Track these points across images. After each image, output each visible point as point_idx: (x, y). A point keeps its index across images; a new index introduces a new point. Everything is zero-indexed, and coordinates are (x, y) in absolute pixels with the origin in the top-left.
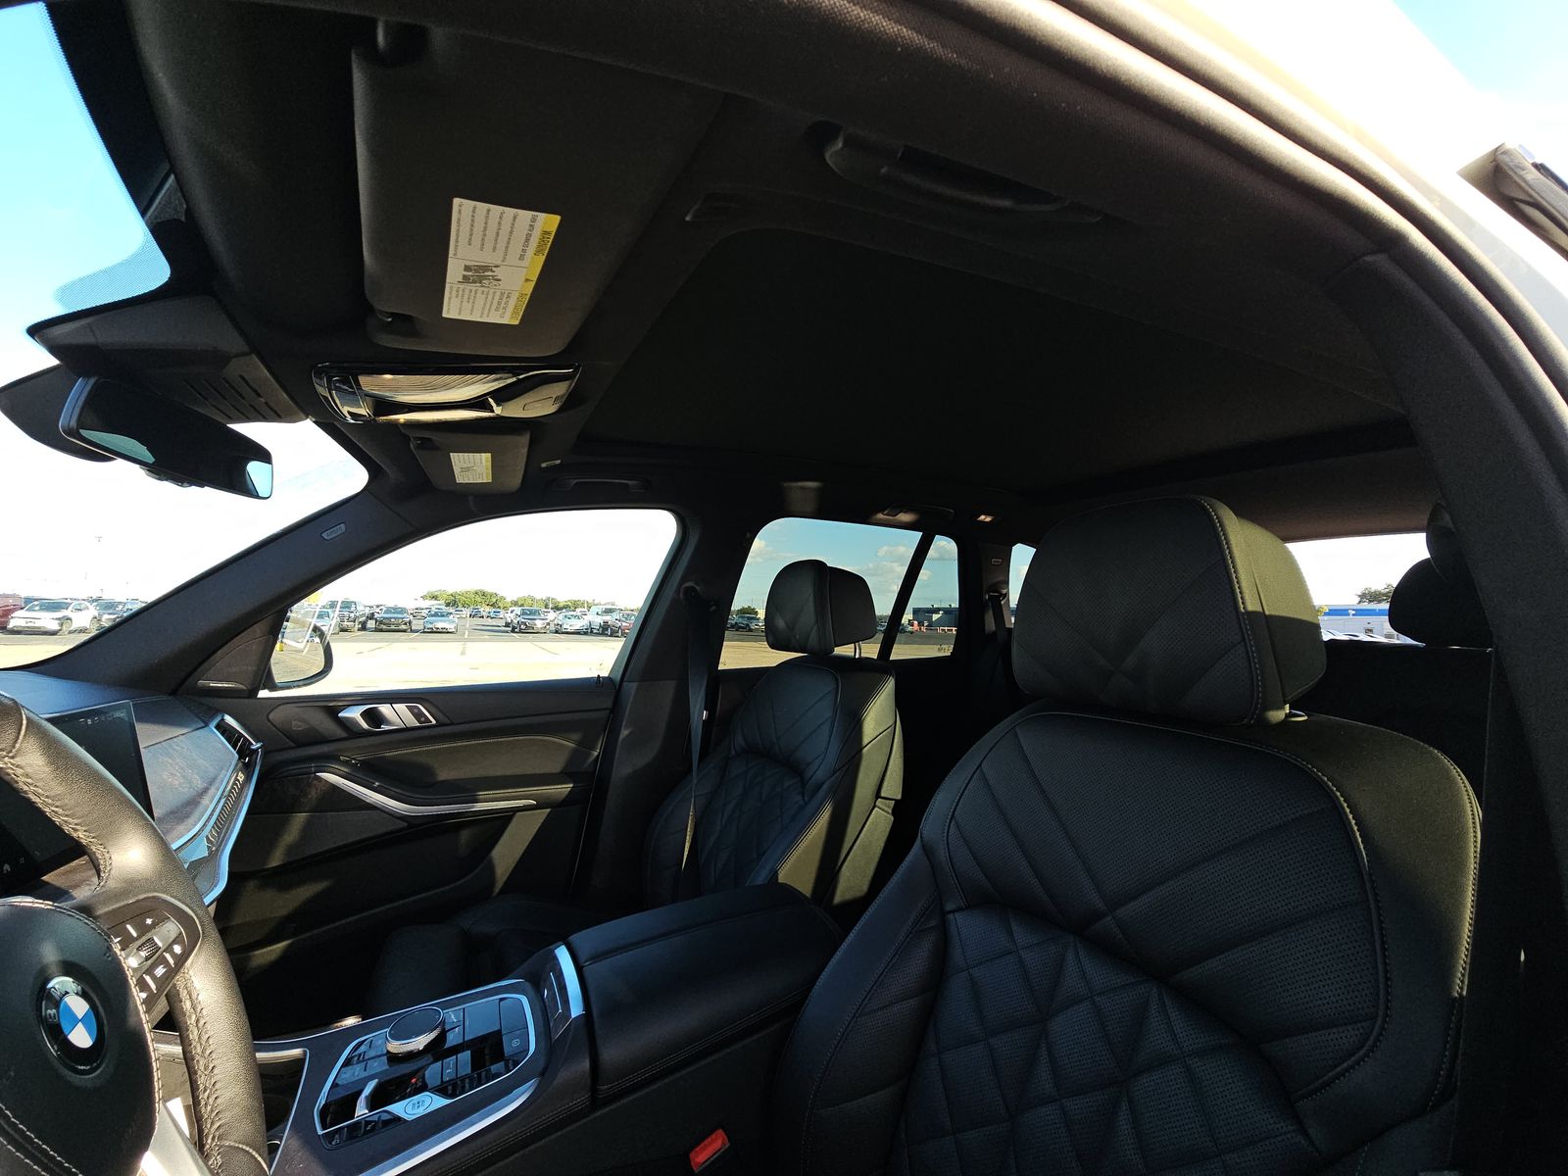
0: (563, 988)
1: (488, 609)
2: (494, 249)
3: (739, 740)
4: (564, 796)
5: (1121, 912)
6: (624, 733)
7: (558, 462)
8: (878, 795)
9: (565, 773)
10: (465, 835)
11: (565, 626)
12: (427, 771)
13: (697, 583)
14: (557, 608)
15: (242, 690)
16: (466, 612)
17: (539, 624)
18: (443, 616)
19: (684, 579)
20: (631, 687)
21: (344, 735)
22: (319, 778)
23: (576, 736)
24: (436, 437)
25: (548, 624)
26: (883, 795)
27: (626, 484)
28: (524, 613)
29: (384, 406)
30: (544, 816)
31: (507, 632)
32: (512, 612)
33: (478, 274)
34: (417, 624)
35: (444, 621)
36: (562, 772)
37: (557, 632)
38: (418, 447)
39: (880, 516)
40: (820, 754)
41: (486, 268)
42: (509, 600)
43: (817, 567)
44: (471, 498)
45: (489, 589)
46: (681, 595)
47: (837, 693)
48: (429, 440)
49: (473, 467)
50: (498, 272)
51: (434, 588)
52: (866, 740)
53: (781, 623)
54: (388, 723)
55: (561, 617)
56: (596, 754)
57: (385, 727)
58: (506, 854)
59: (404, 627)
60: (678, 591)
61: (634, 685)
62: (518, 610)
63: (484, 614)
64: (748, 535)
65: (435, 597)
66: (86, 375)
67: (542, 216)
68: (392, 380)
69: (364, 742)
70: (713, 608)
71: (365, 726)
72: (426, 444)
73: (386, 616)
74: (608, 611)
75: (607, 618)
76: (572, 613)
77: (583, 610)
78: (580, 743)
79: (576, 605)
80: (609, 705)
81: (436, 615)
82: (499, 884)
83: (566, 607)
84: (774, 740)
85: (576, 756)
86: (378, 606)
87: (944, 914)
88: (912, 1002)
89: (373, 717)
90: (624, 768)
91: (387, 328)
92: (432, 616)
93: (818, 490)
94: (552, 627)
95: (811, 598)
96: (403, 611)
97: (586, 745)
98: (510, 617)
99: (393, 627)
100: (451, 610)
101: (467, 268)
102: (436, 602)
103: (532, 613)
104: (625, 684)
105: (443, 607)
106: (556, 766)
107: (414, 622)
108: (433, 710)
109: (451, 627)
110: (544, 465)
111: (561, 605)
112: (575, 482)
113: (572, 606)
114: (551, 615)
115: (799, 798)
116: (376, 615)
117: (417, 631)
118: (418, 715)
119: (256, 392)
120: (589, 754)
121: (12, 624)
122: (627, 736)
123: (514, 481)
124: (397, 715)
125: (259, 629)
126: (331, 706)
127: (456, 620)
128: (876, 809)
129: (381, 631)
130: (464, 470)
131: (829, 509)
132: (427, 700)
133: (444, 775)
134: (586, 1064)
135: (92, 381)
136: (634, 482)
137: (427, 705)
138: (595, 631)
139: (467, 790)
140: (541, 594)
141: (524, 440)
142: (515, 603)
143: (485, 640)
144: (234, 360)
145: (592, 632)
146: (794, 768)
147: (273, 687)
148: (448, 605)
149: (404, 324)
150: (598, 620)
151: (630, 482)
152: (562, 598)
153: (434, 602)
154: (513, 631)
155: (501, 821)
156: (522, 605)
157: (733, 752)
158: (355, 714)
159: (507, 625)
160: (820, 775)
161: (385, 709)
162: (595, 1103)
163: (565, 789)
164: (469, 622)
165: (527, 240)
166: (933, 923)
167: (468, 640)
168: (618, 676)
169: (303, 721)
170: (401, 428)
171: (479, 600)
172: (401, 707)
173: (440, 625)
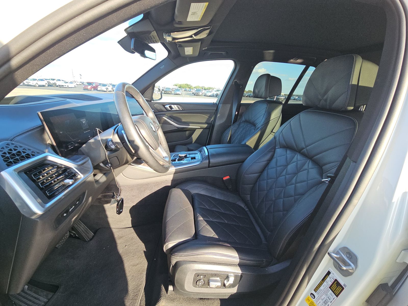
0: (205, 152)
1: (188, 89)
2: (197, 9)
3: (243, 119)
4: (205, 127)
5: (308, 148)
6: (218, 115)
7: (207, 48)
8: (272, 132)
9: (207, 123)
10: (187, 132)
11: (207, 94)
12: (181, 119)
13: (238, 80)
14: (205, 89)
15: (149, 100)
16: (183, 90)
17: (201, 93)
18: (178, 90)
19: (234, 80)
20: (220, 106)
21: (166, 111)
22: (163, 118)
23: (208, 115)
24: (182, 44)
25: (203, 93)
26: (273, 131)
27: (222, 53)
28: (197, 90)
29: (174, 39)
30: (201, 131)
31: (193, 95)
32: (194, 90)
33: (194, 14)
34: (173, 92)
35: (179, 92)
36: (205, 122)
37: (205, 96)
38: (179, 47)
39: (292, 60)
40: (260, 122)
41: (195, 12)
42: (193, 87)
43: (268, 76)
44: (188, 58)
45: (188, 84)
46: (234, 83)
47: (267, 108)
48: (181, 45)
49: (189, 51)
50: (197, 13)
51: (176, 83)
52: (271, 119)
53: (257, 91)
54: (173, 109)
55: (206, 92)
56: (212, 119)
57: (173, 110)
58: (195, 136)
59: (170, 93)
60: (233, 82)
61: (221, 105)
62: (195, 89)
63: (188, 90)
64: (252, 67)
65: (176, 85)
66: (133, 38)
67: (205, 3)
68: (176, 33)
69: (170, 112)
70: (241, 87)
71: (170, 109)
72: (180, 46)
73: (166, 90)
74: (218, 91)
75: (218, 92)
76: (209, 91)
77: (211, 90)
78: (209, 117)
79: (210, 88)
80: (216, 109)
81: (177, 90)
82: (193, 142)
83: (207, 89)
84: (251, 119)
85: (208, 119)
86: (164, 87)
87: (275, 149)
88: (266, 162)
89: (170, 107)
90: (218, 123)
91: (177, 24)
92: (176, 90)
93: (274, 53)
94: (204, 94)
95: (265, 84)
96: (170, 89)
97: (210, 117)
98: (194, 91)
99: (168, 93)
100: (180, 89)
101: (192, 13)
102: (177, 87)
103: (199, 90)
104: (219, 104)
105: (178, 88)
106: (204, 121)
107: (172, 92)
108: (181, 107)
109: (180, 93)
110: (203, 49)
111: (206, 88)
112: (210, 53)
113: (209, 89)
114: (204, 91)
115: (254, 130)
116: (164, 90)
117: (173, 94)
118: (179, 108)
119: (154, 38)
120: (211, 119)
121: (99, 89)
122: (219, 116)
123: (197, 54)
124: (175, 107)
125: (151, 88)
126: (164, 105)
127: (181, 91)
128: (271, 134)
129: (165, 93)
130: (187, 51)
131: (276, 59)
132: (180, 105)
133: (183, 120)
134: (208, 161)
135: (134, 39)
136: (224, 53)
137: (180, 106)
138: (214, 96)
139: (187, 123)
140: (201, 86)
141: (200, 43)
142: (195, 88)
143: (188, 97)
144: (152, 32)
145: (213, 96)
146: (254, 125)
147: (153, 101)
148: (179, 87)
149: (180, 23)
150: (215, 93)
151: (223, 53)
152: (206, 87)
153: (176, 87)
154: (194, 95)
155: (193, 130)
156: (196, 88)
157: (242, 122)
158: (167, 106)
159: (193, 93)
160: (259, 126)
161: (173, 106)
162: (209, 167)
163: (205, 126)
164: (184, 92)
165: (203, 7)
166: (273, 150)
167: (184, 97)
168: (218, 103)
169: (159, 107)
170: (176, 43)
171: (186, 86)
172: (176, 106)
173: (178, 93)
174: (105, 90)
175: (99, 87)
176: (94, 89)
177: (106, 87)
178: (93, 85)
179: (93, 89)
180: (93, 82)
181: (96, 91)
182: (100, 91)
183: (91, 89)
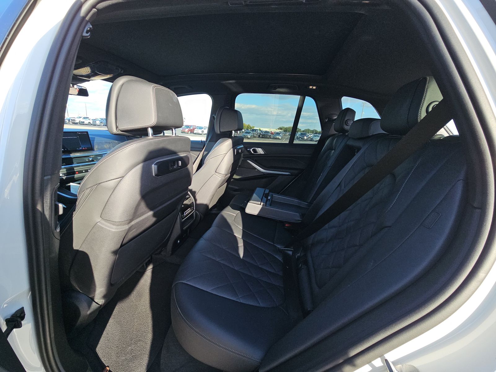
34: (272, 136)
51: (281, 126)
59: (269, 137)
65: (281, 129)
99: (266, 137)
109: (280, 137)
117: (272, 138)
121: (195, 132)
127: (282, 136)
173: (277, 137)
174: (201, 133)
175: (195, 130)
176: (191, 132)
177: (203, 130)
178: (190, 128)
179: (189, 132)
180: (191, 125)
181: (192, 134)
182: (196, 134)
183: (188, 132)
